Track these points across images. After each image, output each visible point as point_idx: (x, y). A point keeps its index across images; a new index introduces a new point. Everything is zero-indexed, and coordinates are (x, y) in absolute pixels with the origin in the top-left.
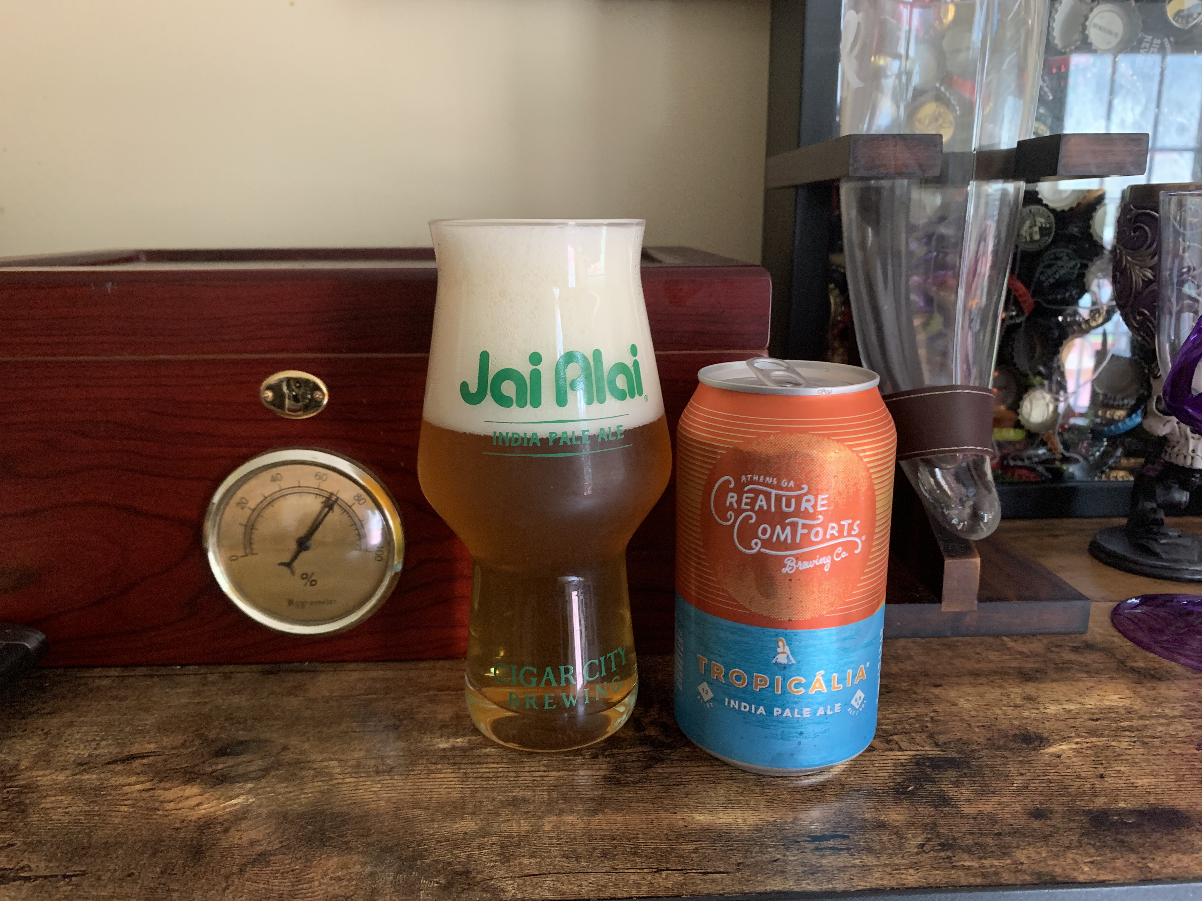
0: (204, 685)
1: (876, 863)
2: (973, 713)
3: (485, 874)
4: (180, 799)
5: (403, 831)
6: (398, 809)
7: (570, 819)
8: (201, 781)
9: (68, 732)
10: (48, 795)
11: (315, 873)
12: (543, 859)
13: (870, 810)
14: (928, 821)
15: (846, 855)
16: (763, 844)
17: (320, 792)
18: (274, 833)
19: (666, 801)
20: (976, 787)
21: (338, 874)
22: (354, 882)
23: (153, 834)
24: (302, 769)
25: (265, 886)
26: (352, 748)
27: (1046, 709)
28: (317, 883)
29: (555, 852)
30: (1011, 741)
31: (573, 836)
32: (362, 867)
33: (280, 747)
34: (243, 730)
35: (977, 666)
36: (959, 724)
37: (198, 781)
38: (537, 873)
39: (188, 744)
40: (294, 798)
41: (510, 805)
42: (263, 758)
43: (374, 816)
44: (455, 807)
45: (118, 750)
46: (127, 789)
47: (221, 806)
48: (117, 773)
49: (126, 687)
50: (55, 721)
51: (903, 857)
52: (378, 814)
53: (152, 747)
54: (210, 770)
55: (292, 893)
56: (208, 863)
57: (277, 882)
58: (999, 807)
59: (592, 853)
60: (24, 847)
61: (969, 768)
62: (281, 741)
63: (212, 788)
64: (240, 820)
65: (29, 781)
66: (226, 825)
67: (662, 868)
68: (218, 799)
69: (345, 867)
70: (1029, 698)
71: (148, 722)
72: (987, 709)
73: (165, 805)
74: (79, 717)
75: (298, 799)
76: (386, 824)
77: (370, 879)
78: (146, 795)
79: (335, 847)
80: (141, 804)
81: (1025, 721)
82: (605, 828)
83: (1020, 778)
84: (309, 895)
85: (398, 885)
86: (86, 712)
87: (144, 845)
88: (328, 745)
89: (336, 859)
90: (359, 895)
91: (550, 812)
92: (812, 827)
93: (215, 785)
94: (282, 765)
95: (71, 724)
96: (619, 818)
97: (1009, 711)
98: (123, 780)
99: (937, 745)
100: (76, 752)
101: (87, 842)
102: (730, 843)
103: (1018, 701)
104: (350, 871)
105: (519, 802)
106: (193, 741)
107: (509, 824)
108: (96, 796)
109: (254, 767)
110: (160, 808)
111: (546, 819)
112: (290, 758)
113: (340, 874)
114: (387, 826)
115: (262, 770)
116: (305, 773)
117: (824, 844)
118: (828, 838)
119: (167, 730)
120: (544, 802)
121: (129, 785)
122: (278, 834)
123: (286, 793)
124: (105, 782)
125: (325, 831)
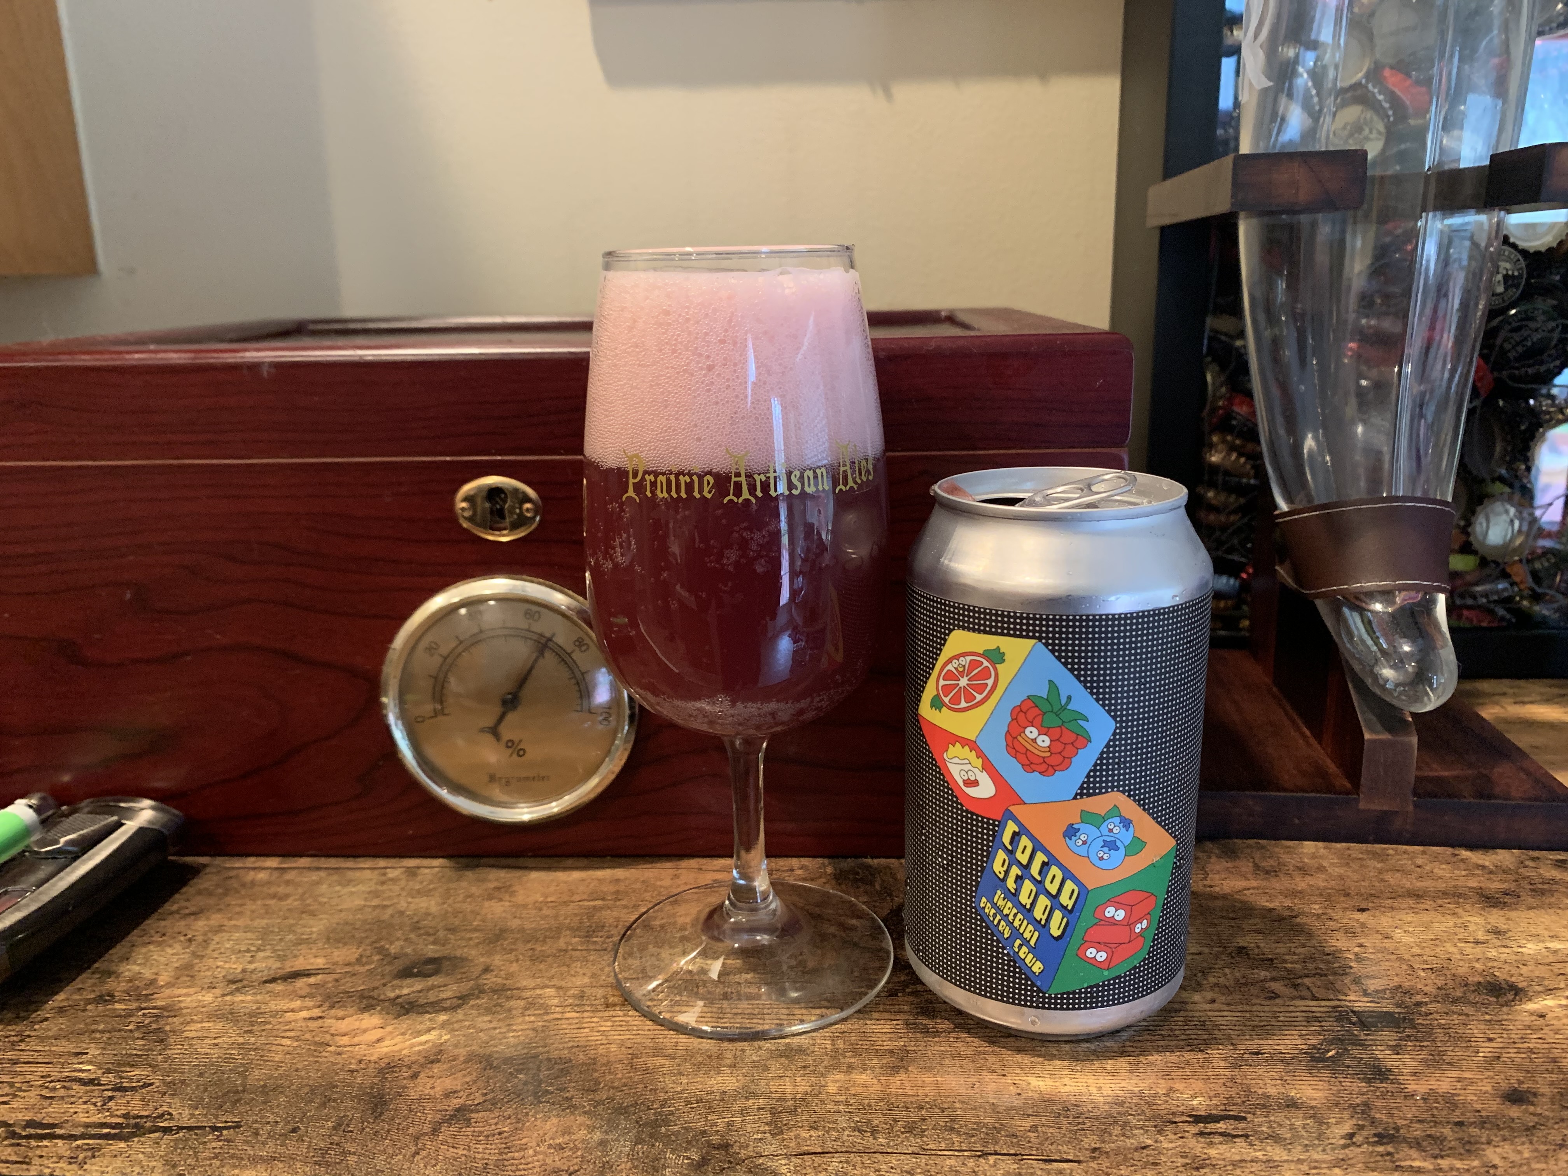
0: (383, 883)
1: (1286, 1158)
2: (1416, 950)
3: (751, 1149)
4: (354, 1032)
5: (641, 1086)
6: (634, 1056)
7: (862, 1078)
8: (382, 1010)
9: (216, 938)
10: (192, 1021)
11: (529, 1138)
12: (827, 1132)
13: (1274, 1082)
14: (1358, 1101)
15: (1244, 1144)
16: (1126, 1124)
17: (533, 1029)
18: (475, 1082)
19: (992, 1059)
20: (1424, 1055)
21: (557, 1141)
22: (579, 1153)
23: (322, 1077)
24: (508, 998)
25: (465, 1152)
26: (573, 972)
27: (1521, 947)
28: (531, 1152)
29: (843, 1121)
30: (1474, 991)
31: (866, 1101)
32: (589, 1133)
33: (480, 969)
34: (433, 943)
35: (1419, 884)
36: (1397, 964)
37: (378, 1008)
38: (820, 1150)
39: (364, 960)
40: (500, 1036)
41: (781, 1057)
42: (459, 981)
43: (605, 1065)
44: (710, 1057)
45: (278, 965)
46: (289, 1016)
47: (408, 1043)
48: (277, 995)
49: (288, 883)
50: (200, 925)
51: (1324, 1150)
52: (608, 1062)
53: (320, 962)
54: (392, 995)
55: (500, 1163)
56: (393, 1119)
57: (481, 1148)
58: (1459, 1085)
59: (892, 1127)
60: (163, 1089)
61: (1415, 1028)
62: (482, 960)
63: (396, 1018)
64: (432, 1062)
65: (169, 1001)
66: (415, 1068)
67: (988, 1150)
68: (403, 1034)
69: (567, 1131)
70: (1497, 932)
71: (314, 930)
72: (1436, 945)
73: (337, 1038)
74: (230, 919)
75: (505, 1038)
76: (619, 1076)
77: (600, 1148)
78: (313, 1025)
79: (553, 1104)
80: (308, 1036)
81: (1491, 964)
82: (910, 1093)
83: (1487, 1044)
84: (521, 1167)
85: (637, 1159)
86: (238, 913)
87: (313, 1091)
88: (542, 966)
89: (555, 1120)
90: (586, 1169)
91: (834, 1067)
92: (1195, 1103)
93: (399, 1016)
94: (483, 992)
95: (220, 929)
96: (928, 1079)
97: (1469, 949)
98: (284, 1004)
99: (1365, 993)
100: (227, 966)
101: (241, 1085)
102: (1081, 1120)
103: (1480, 936)
104: (574, 1137)
105: (793, 1053)
106: (372, 955)
107: (781, 1082)
108: (252, 1024)
109: (449, 994)
110: (331, 1043)
111: (830, 1078)
112: (493, 983)
113: (561, 1140)
114: (621, 1079)
115: (459, 998)
116: (513, 1003)
117: (1212, 1127)
118: (1216, 1119)
119: (338, 941)
120: (827, 1054)
121: (292, 1011)
122: (480, 1084)
123: (489, 1029)
124: (263, 1006)
125: (540, 1082)
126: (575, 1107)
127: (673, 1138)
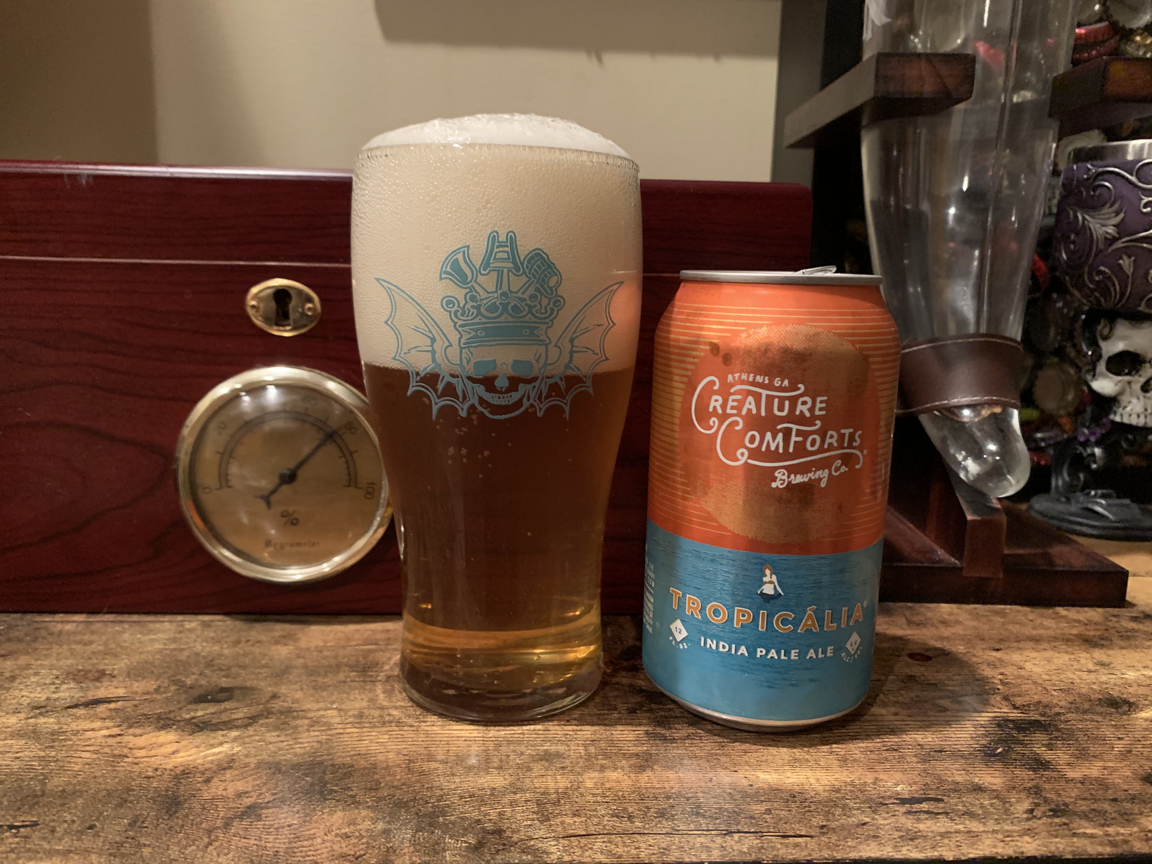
0: (181, 632)
1: (983, 829)
3: (522, 833)
4: (152, 746)
5: (418, 785)
6: (410, 761)
7: (614, 775)
8: (178, 728)
9: (23, 674)
11: (317, 829)
12: (589, 818)
13: (959, 772)
14: (1030, 785)
15: (946, 819)
16: (845, 806)
17: (318, 742)
18: (265, 784)
19: (723, 759)
21: (343, 831)
22: (364, 840)
23: (120, 782)
24: (294, 718)
25: (256, 842)
26: (352, 698)
28: (319, 840)
29: (602, 810)
31: (620, 793)
32: (373, 824)
33: (268, 696)
34: (226, 677)
36: (1033, 687)
37: (174, 727)
38: (585, 833)
39: (162, 690)
40: (287, 747)
41: (542, 760)
42: (249, 705)
43: (385, 769)
45: (81, 694)
46: (90, 734)
48: (79, 718)
49: (92, 632)
51: (1012, 823)
52: (388, 766)
53: (120, 692)
54: (188, 716)
55: (291, 850)
56: (187, 816)
57: (271, 838)
59: (646, 813)
61: (1059, 731)
62: (269, 689)
63: (190, 735)
64: (224, 769)
66: (208, 774)
67: (733, 829)
68: (197, 747)
69: (352, 823)
71: (116, 667)
73: (134, 751)
74: (37, 660)
75: (292, 749)
77: (384, 836)
78: (111, 741)
79: (338, 801)
80: (106, 750)
82: (658, 786)
84: (310, 853)
85: (419, 844)
86: (44, 655)
87: (110, 794)
88: (324, 694)
89: (340, 814)
90: (371, 854)
91: (589, 767)
92: (898, 789)
93: (194, 733)
94: (272, 713)
95: (27, 667)
96: (671, 775)
98: (86, 725)
99: (1015, 707)
100: (32, 695)
101: (41, 789)
102: (807, 804)
104: (359, 827)
105: (552, 757)
106: (169, 686)
107: (544, 780)
108: (53, 741)
109: (241, 715)
110: (129, 755)
111: (586, 776)
112: (282, 706)
113: (347, 830)
114: (399, 780)
115: (250, 718)
116: (298, 722)
117: (916, 807)
118: (920, 801)
119: (136, 675)
120: (581, 757)
121: (93, 730)
122: (271, 785)
123: (278, 742)
124: (65, 727)
125: (327, 783)
126: (359, 803)
127: (451, 826)
